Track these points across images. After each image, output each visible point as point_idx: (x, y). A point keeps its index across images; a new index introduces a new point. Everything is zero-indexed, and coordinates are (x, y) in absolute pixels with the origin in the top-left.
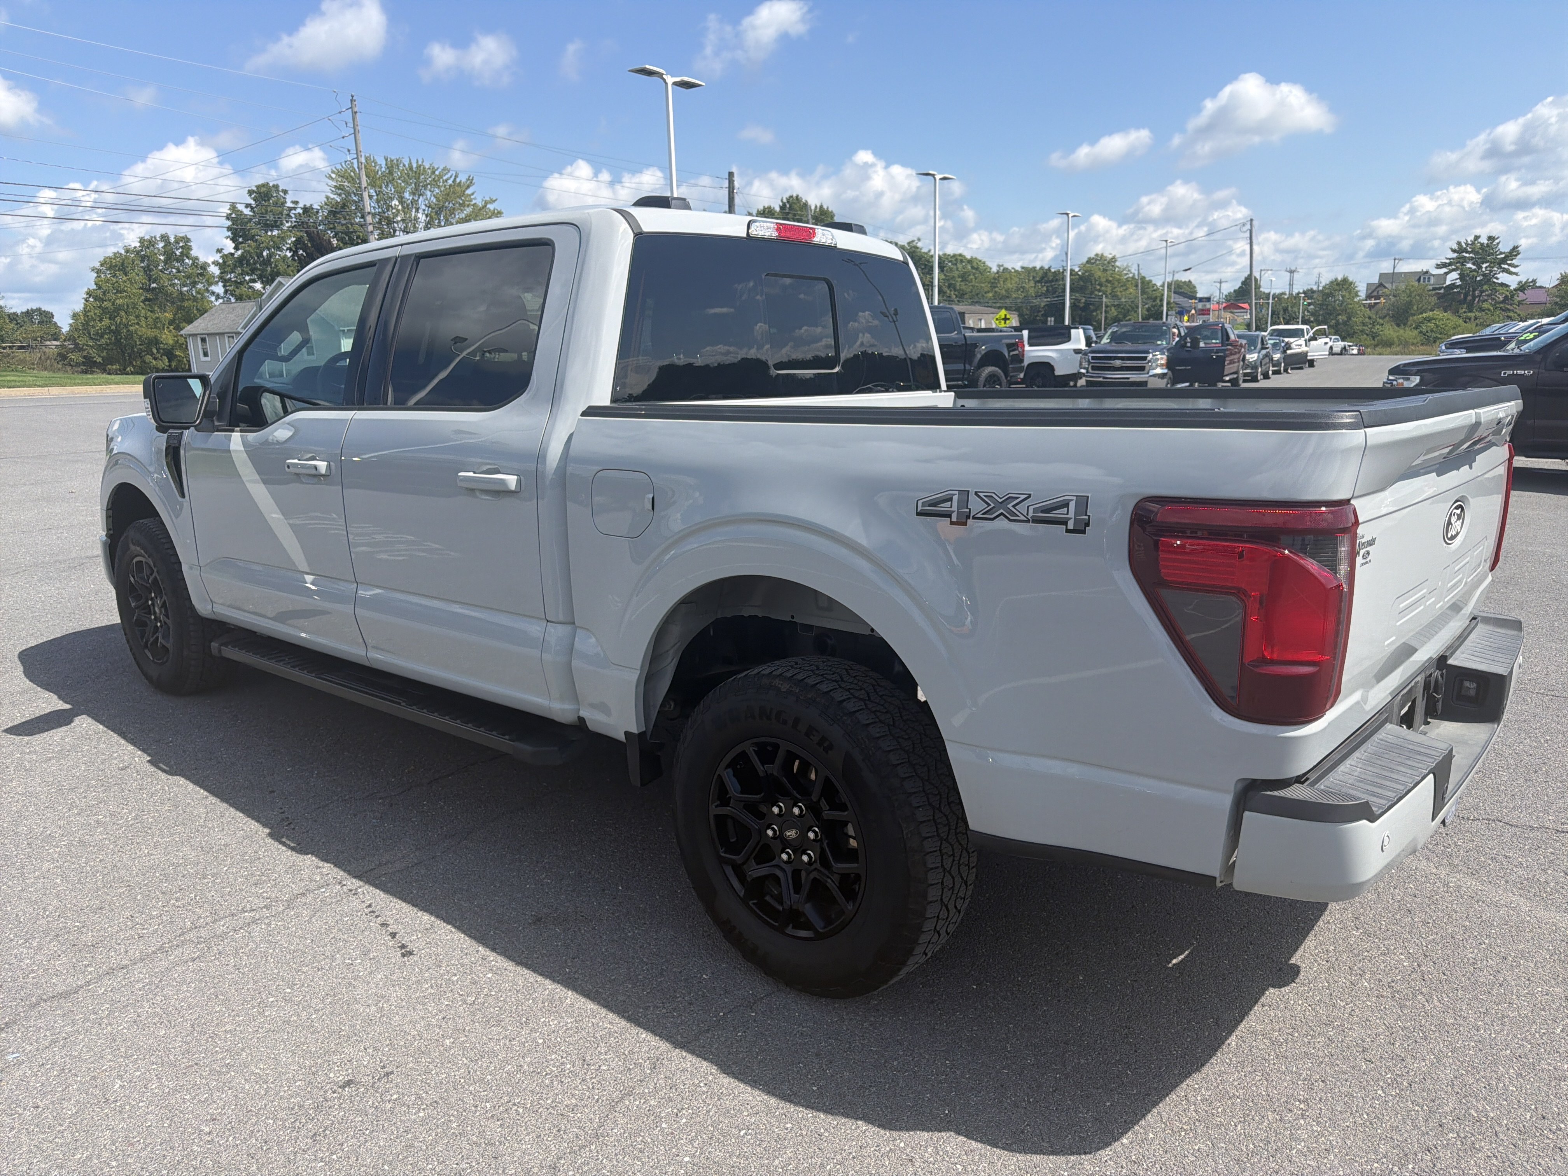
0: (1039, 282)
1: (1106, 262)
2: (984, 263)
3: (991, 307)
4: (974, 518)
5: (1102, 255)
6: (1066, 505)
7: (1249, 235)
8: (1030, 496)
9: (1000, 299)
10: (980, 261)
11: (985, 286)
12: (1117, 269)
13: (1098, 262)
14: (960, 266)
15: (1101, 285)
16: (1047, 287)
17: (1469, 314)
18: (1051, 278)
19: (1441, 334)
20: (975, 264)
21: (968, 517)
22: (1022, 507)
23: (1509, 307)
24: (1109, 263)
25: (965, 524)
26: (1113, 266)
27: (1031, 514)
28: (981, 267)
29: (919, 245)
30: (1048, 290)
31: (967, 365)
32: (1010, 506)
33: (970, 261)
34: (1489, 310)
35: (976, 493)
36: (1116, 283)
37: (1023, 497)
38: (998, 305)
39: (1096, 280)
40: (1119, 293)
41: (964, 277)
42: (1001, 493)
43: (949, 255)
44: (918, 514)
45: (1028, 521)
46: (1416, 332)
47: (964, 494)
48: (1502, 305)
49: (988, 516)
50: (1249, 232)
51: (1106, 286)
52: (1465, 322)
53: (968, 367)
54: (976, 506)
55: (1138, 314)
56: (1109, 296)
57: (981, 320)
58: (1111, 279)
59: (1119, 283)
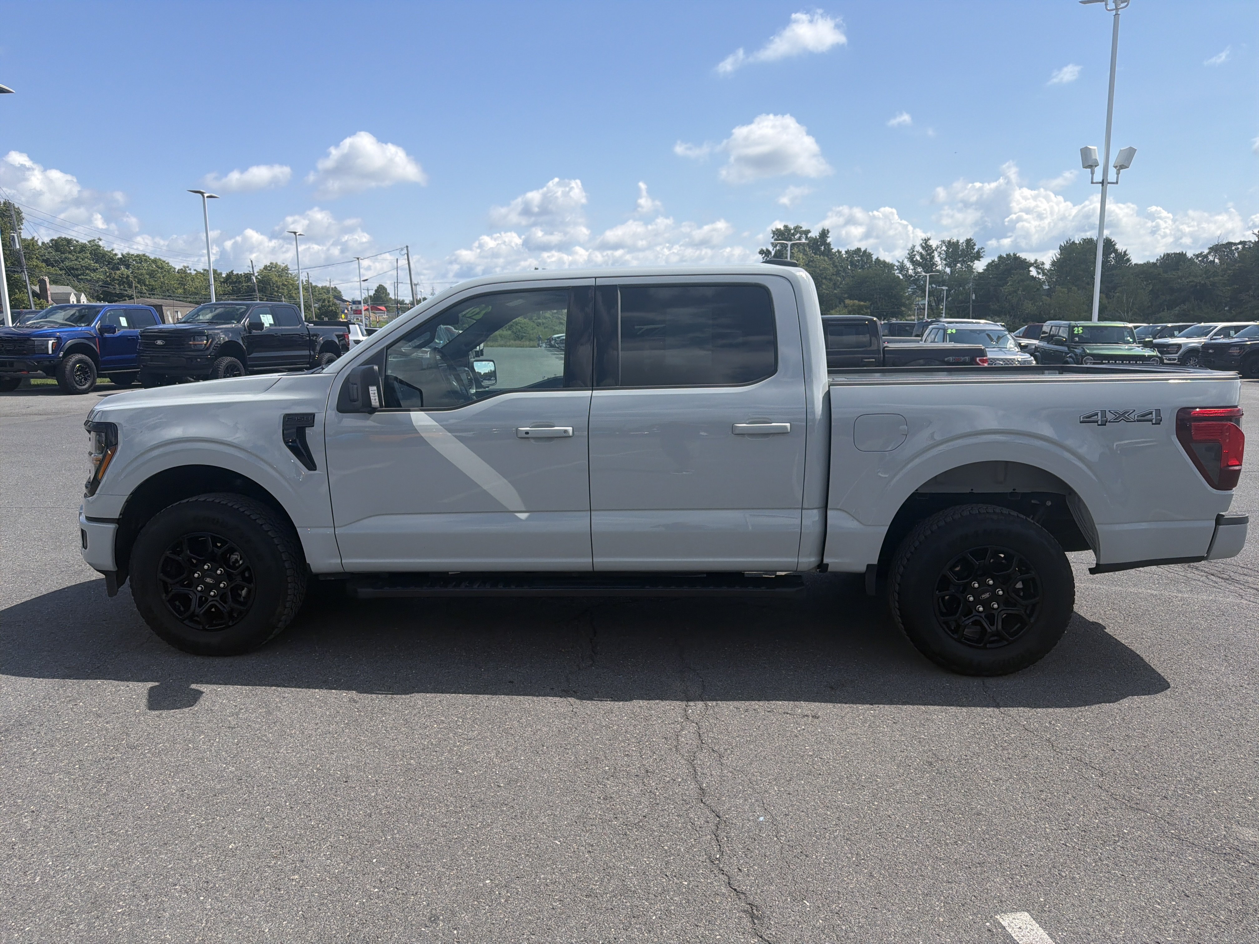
0: (224, 282)
1: (280, 270)
2: (168, 263)
3: (183, 301)
4: (1109, 422)
5: (276, 263)
6: (1151, 413)
7: (406, 258)
8: (1134, 410)
9: (190, 295)
10: (164, 262)
11: (174, 283)
12: (290, 275)
13: (273, 269)
14: (145, 265)
15: (278, 287)
16: (232, 287)
17: (539, 321)
18: (235, 280)
19: (525, 333)
20: (159, 264)
21: (1107, 422)
22: (1132, 416)
23: (560, 316)
24: (282, 270)
25: (1105, 425)
26: (286, 273)
27: (1136, 418)
28: (166, 266)
29: (101, 243)
30: (233, 290)
31: (311, 352)
32: (1126, 415)
33: (155, 261)
34: (549, 318)
35: (1109, 411)
36: (291, 287)
37: (1132, 411)
38: (189, 300)
39: (274, 284)
40: (294, 295)
41: (152, 274)
42: (1121, 411)
43: (133, 255)
44: (1081, 422)
45: (1135, 421)
46: (510, 332)
47: (1104, 413)
48: (556, 315)
49: (1116, 420)
50: (406, 255)
51: (283, 289)
52: (538, 326)
53: (312, 353)
54: (1110, 417)
55: (312, 312)
56: (286, 297)
57: (177, 312)
58: (286, 283)
59: (293, 287)
